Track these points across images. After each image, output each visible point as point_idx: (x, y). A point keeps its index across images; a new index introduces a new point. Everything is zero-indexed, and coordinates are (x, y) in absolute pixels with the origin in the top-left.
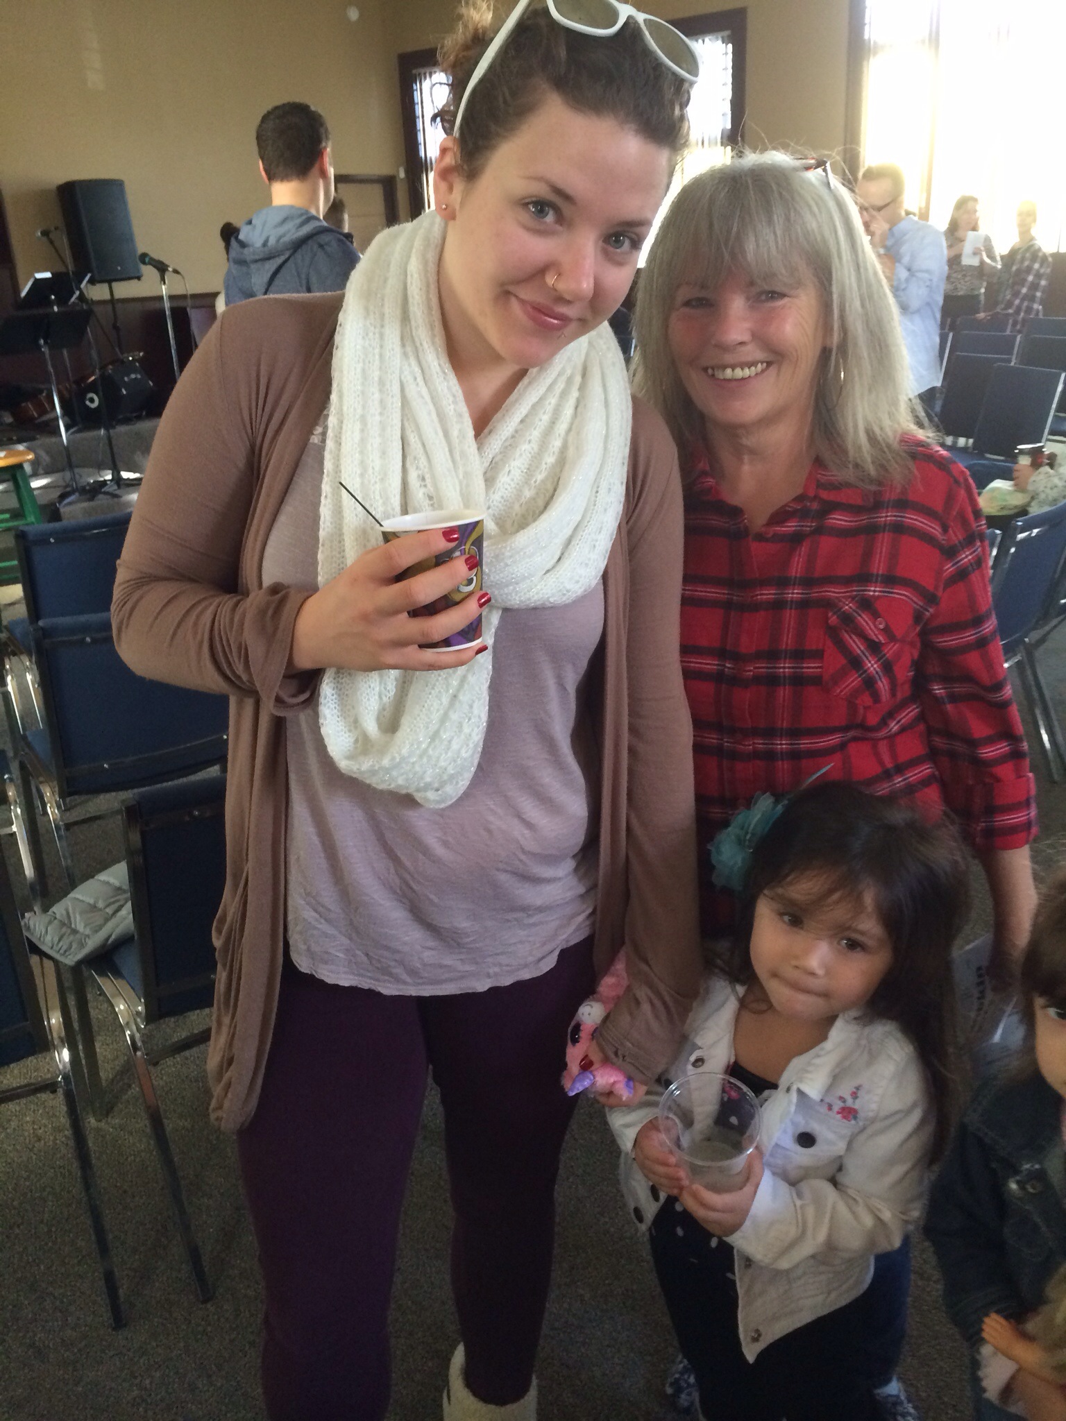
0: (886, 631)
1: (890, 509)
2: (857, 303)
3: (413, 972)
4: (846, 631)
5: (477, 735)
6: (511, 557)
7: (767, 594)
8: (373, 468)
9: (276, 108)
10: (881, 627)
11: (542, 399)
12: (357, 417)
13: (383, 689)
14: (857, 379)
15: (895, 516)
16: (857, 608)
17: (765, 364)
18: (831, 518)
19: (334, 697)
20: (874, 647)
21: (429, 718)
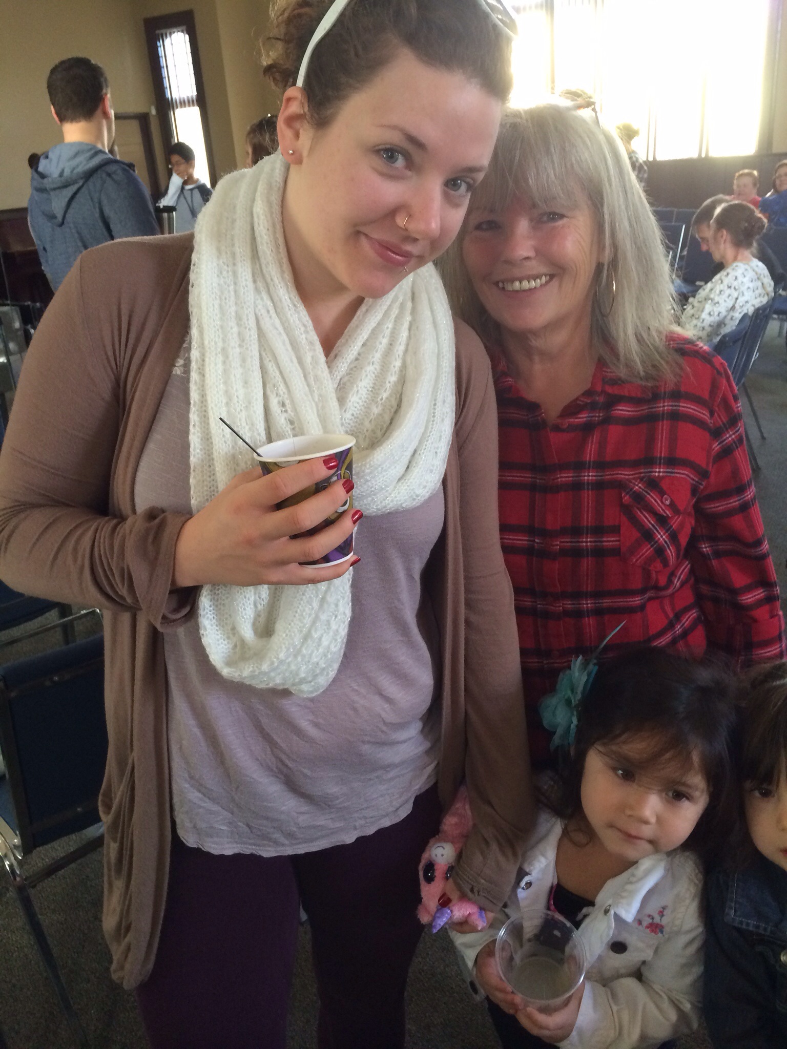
0: (672, 506)
1: (666, 401)
2: (626, 224)
3: (290, 836)
4: (638, 508)
5: (343, 630)
6: (371, 473)
7: (565, 477)
8: (237, 397)
9: (62, 63)
10: (668, 502)
11: (379, 324)
12: (219, 350)
13: (258, 598)
14: (627, 290)
15: (672, 406)
16: (645, 488)
17: (548, 277)
18: (615, 410)
19: (211, 608)
20: (662, 521)
21: (302, 623)
